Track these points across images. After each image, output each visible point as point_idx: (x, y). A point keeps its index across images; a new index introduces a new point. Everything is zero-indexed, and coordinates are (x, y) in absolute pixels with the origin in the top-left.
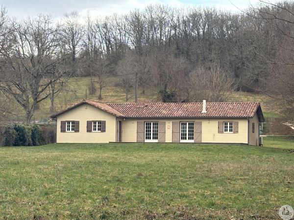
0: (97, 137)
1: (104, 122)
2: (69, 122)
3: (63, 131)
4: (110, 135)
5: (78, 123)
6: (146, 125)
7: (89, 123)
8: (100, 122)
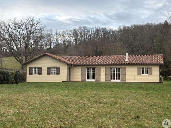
0: (54, 78)
1: (59, 68)
2: (35, 68)
3: (31, 74)
4: (63, 77)
5: (41, 68)
6: (87, 70)
7: (48, 69)
8: (56, 68)
